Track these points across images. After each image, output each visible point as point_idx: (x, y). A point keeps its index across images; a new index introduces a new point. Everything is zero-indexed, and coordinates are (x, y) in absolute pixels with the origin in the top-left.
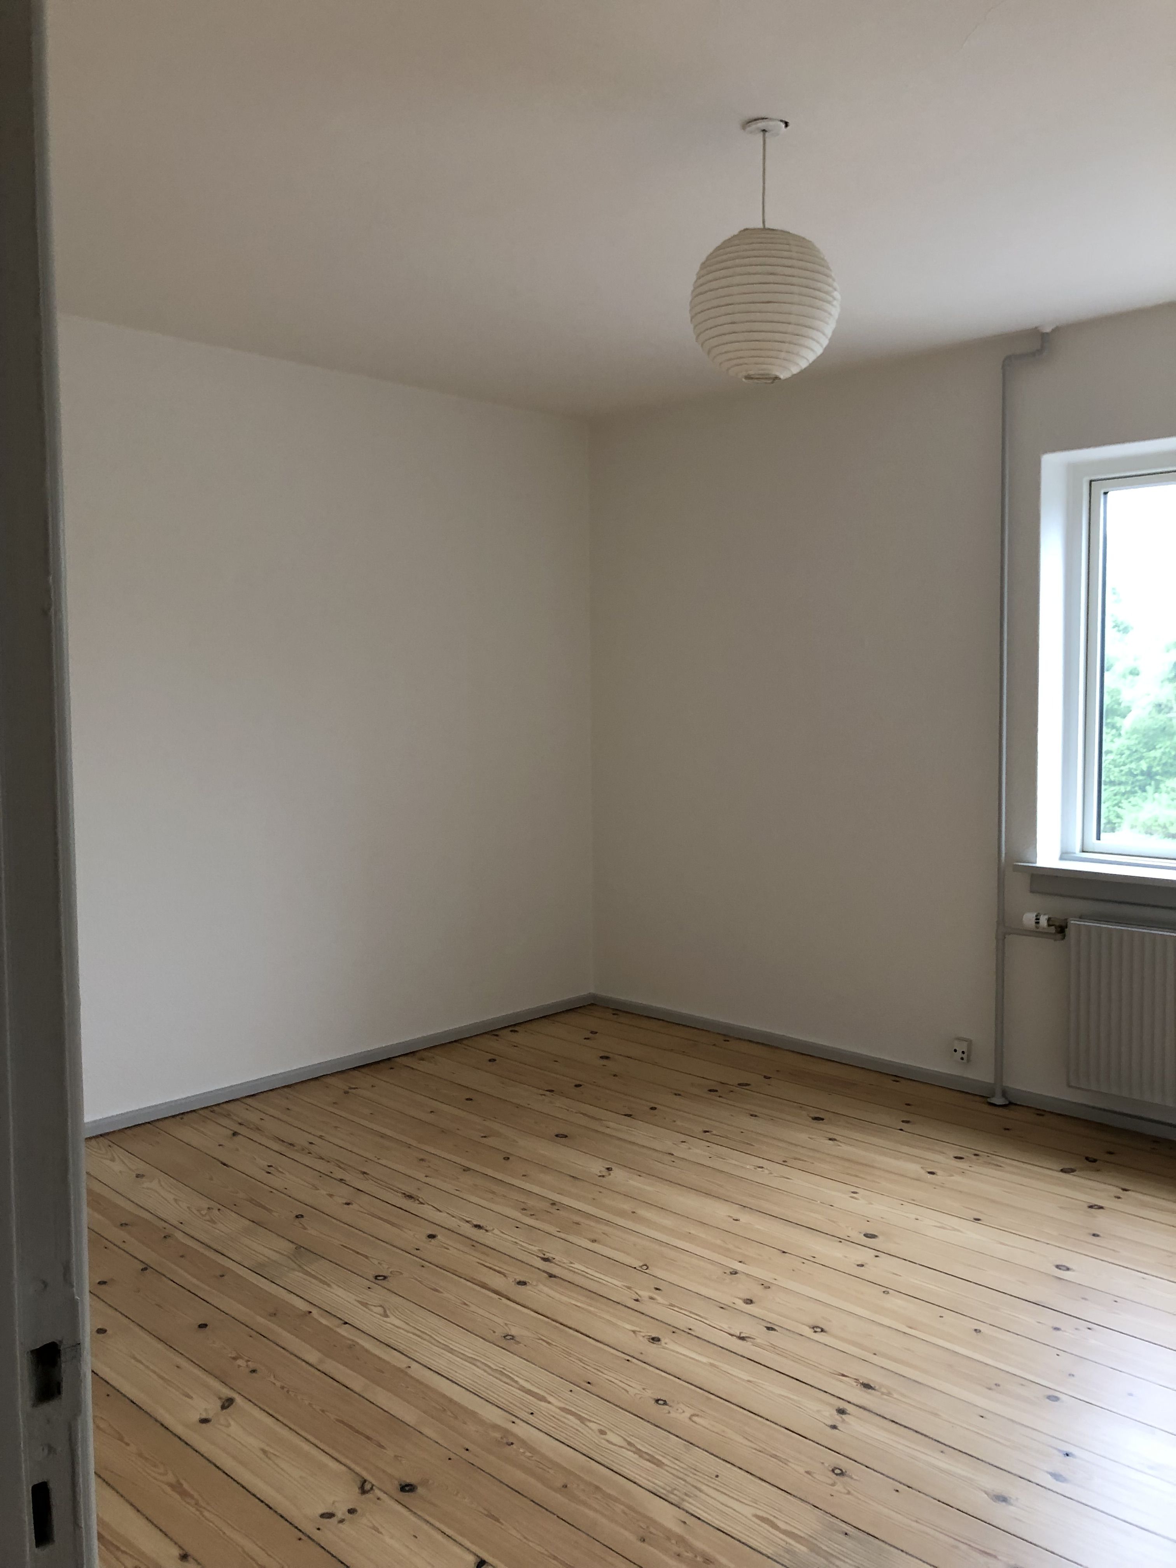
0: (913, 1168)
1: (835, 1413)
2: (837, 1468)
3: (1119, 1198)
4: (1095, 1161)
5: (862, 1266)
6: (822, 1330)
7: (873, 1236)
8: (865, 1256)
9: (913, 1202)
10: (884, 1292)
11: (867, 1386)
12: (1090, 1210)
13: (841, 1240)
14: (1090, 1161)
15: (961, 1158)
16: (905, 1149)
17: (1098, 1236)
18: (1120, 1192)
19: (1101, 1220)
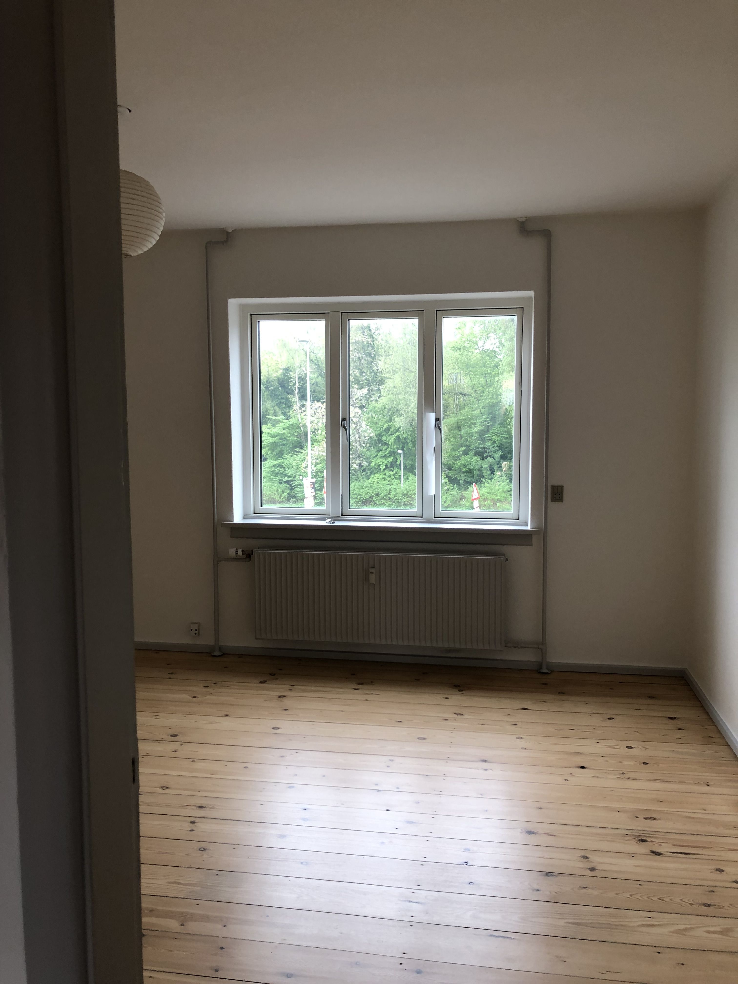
0: (185, 697)
1: (190, 824)
2: (201, 848)
3: (291, 690)
4: (274, 675)
5: (176, 751)
6: (167, 788)
7: (176, 736)
8: (175, 746)
9: (190, 714)
10: (192, 761)
11: (201, 807)
12: (279, 699)
13: (159, 741)
14: (273, 675)
15: (207, 687)
16: (176, 688)
17: (287, 710)
18: (291, 687)
19: (286, 702)
